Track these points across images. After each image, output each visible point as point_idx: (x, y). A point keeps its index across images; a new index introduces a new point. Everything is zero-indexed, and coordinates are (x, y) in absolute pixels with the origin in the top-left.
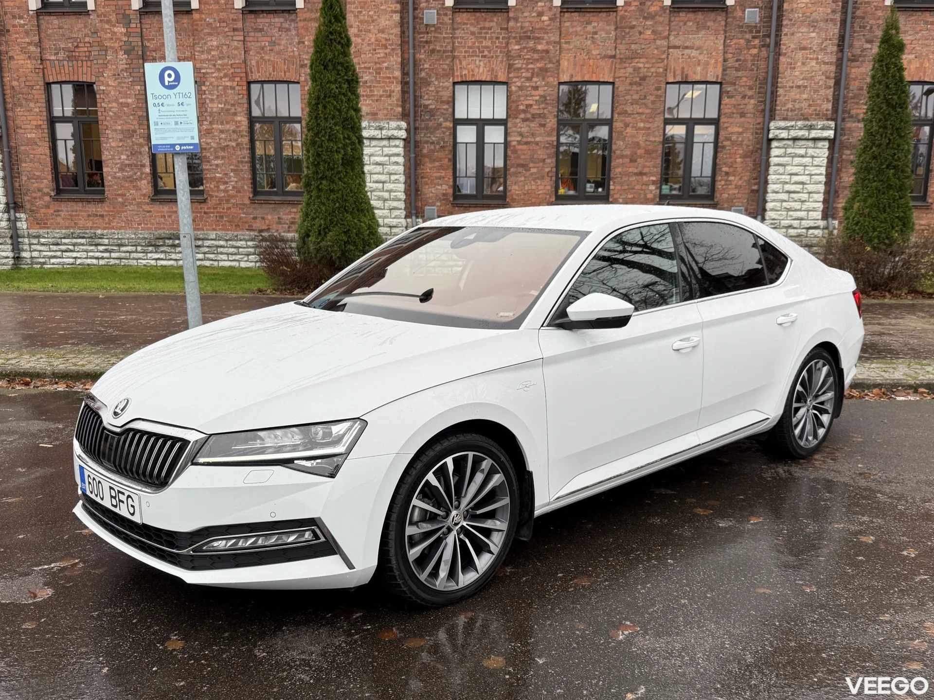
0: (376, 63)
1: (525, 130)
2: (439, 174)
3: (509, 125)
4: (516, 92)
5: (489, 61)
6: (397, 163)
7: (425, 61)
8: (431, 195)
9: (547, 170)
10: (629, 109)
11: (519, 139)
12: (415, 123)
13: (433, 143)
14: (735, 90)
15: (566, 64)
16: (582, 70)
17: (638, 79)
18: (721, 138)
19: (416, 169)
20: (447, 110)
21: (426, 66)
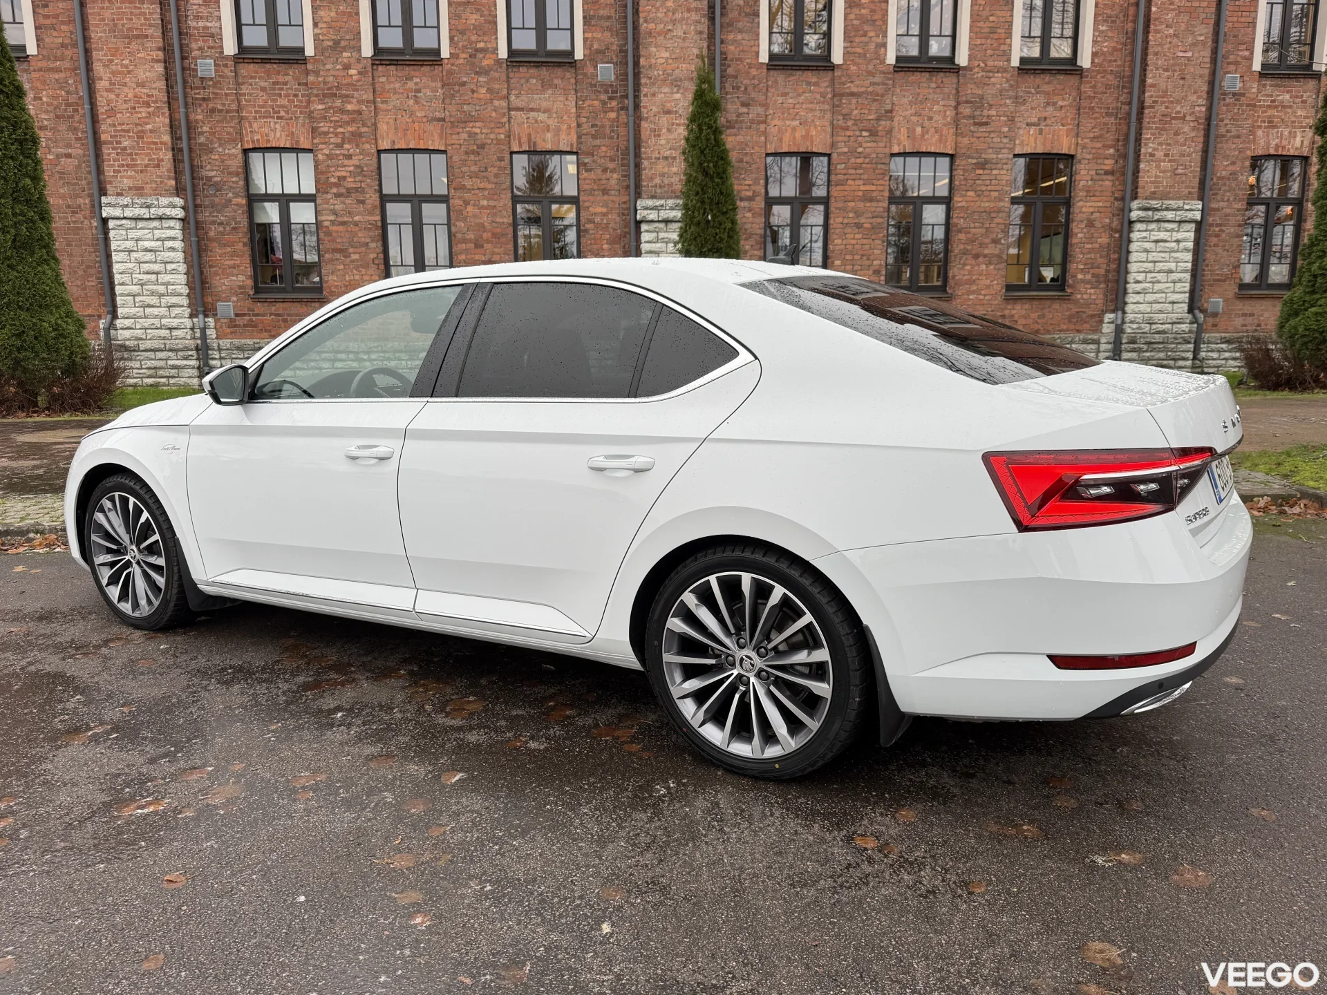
0: (136, 125)
1: (339, 207)
2: (232, 262)
3: (319, 201)
4: (324, 161)
5: (288, 124)
6: (172, 249)
7: (203, 123)
8: (224, 287)
9: (372, 256)
10: (468, 183)
11: (332, 218)
12: (194, 200)
13: (221, 224)
14: (594, 161)
15: (385, 127)
16: (405, 135)
17: (475, 147)
18: (583, 220)
19: (200, 256)
20: (236, 183)
21: (205, 129)
